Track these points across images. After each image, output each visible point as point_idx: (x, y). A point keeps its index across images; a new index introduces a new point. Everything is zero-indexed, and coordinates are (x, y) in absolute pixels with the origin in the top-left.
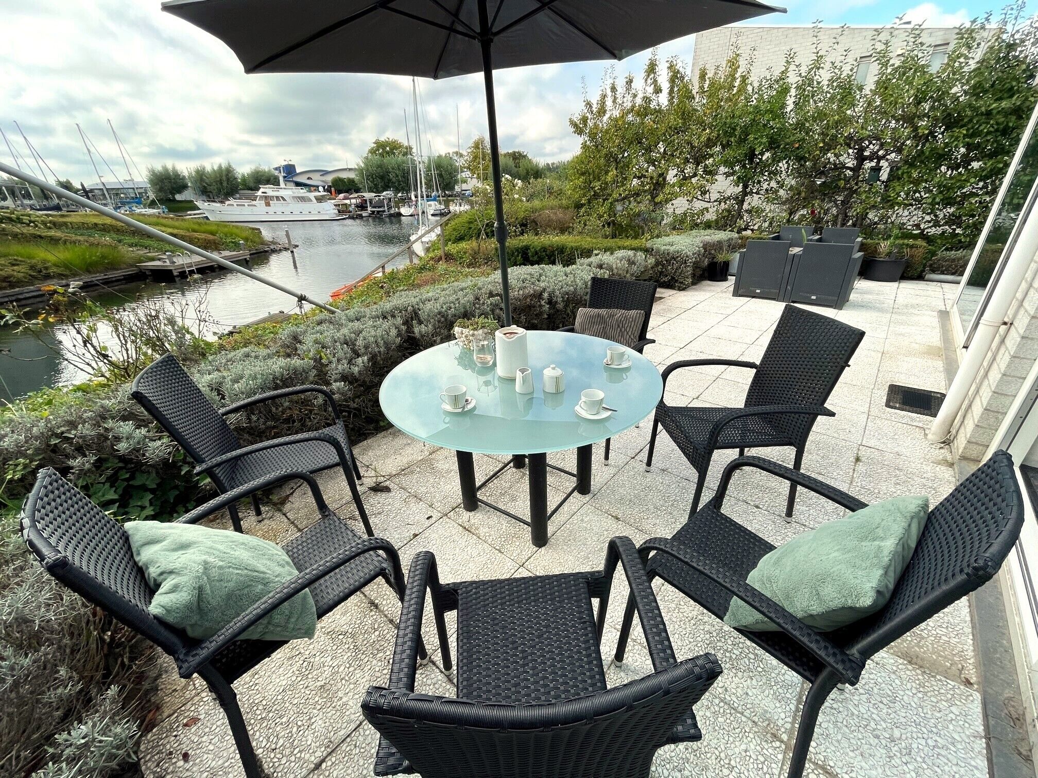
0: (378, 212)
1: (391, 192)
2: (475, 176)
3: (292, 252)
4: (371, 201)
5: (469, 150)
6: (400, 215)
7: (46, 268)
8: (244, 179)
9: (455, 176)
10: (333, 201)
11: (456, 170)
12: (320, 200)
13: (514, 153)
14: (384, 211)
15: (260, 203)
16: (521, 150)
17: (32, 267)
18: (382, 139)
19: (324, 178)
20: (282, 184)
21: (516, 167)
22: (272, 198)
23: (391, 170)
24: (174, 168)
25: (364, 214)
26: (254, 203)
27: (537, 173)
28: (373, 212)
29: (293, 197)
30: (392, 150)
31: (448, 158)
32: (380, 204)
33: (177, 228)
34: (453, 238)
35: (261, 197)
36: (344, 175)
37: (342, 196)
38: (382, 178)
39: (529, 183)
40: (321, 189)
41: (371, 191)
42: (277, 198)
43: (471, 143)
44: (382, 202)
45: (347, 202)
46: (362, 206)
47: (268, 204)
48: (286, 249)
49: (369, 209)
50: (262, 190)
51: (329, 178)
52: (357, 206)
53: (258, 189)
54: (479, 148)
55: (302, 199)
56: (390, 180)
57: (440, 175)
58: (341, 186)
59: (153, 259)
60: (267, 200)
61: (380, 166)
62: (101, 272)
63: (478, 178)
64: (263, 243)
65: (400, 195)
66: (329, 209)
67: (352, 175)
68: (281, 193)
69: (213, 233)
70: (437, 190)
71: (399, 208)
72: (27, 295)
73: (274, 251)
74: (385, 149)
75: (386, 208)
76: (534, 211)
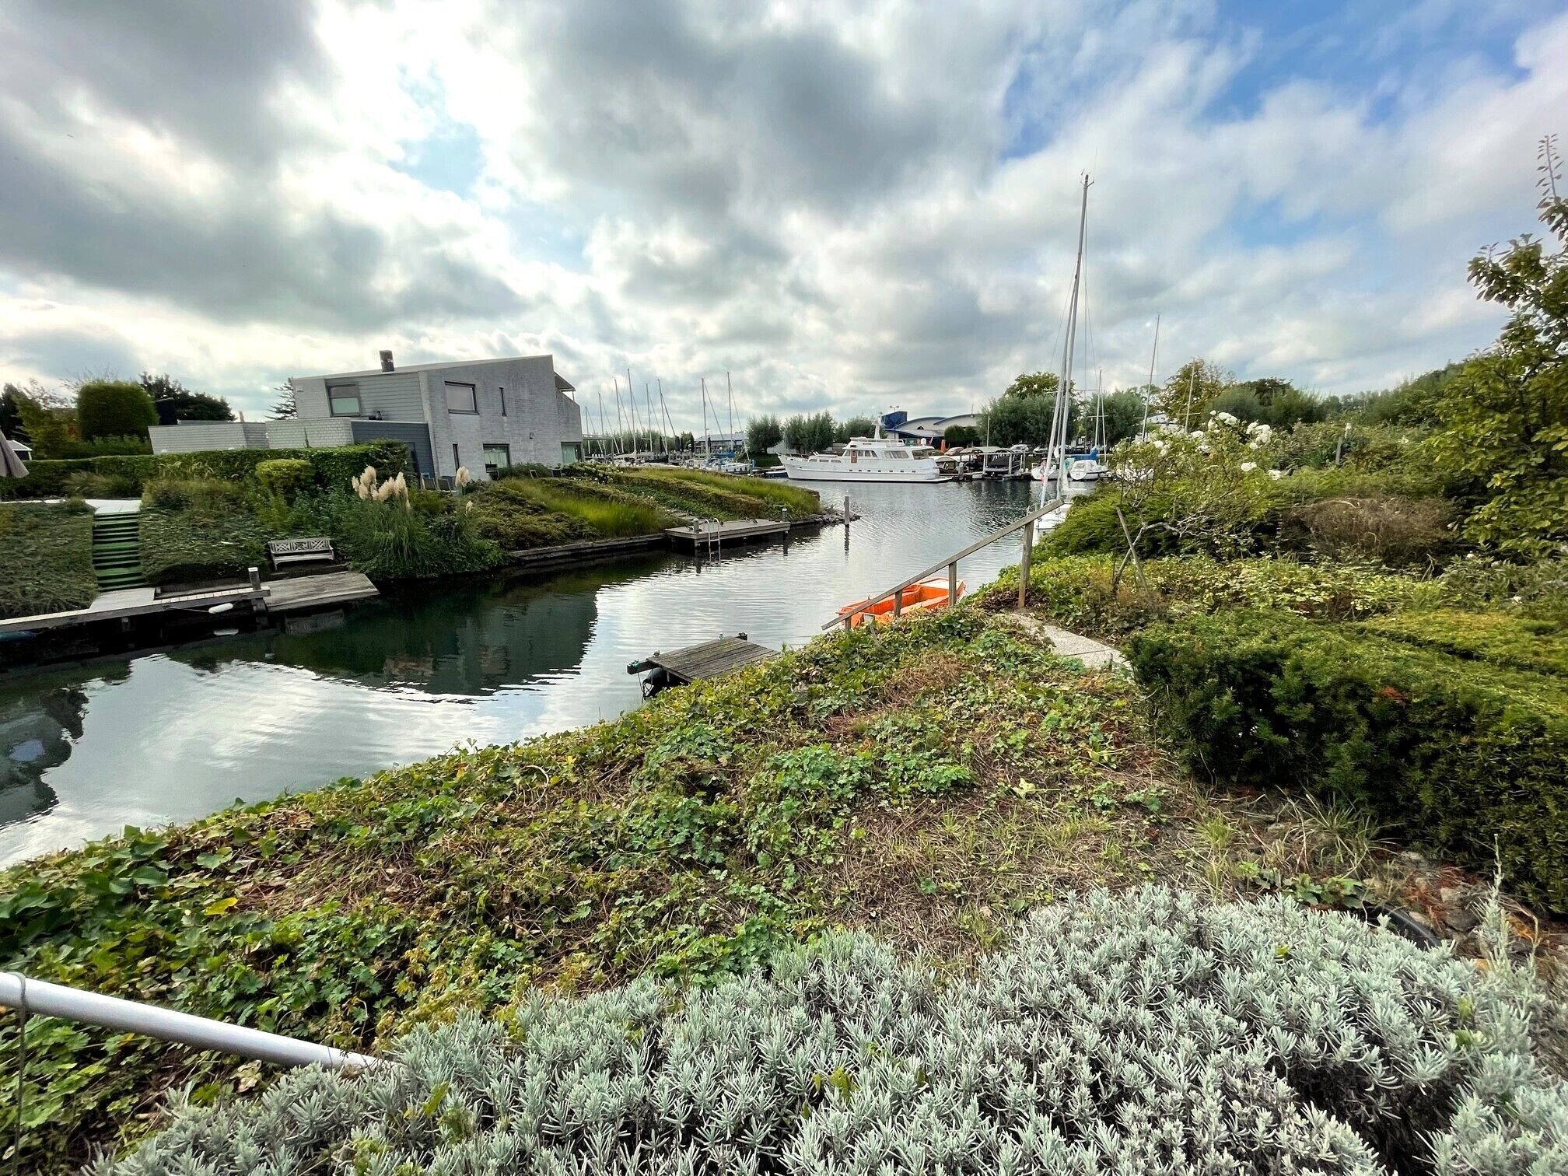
0: (996, 473)
1: (1024, 446)
2: (1176, 420)
3: (847, 526)
4: (990, 458)
5: (1171, 382)
6: (1029, 478)
7: (582, 527)
8: (841, 430)
9: (1136, 421)
10: (936, 458)
11: (1140, 413)
12: (918, 455)
13: (1263, 382)
14: (1006, 472)
15: (845, 459)
16: (1278, 377)
17: (571, 526)
18: (1031, 373)
19: (937, 428)
20: (877, 436)
21: (1262, 404)
22: (860, 452)
23: (1029, 415)
24: (773, 421)
25: (976, 475)
26: (839, 458)
27: (1311, 414)
28: (989, 473)
29: (886, 452)
30: (1041, 387)
31: (1132, 395)
32: (1003, 462)
33: (727, 488)
34: (1074, 541)
35: (849, 451)
36: (964, 424)
37: (952, 450)
38: (1015, 425)
39: (1291, 431)
40: (923, 441)
41: (993, 443)
42: (867, 452)
43: (1175, 370)
44: (1006, 459)
45: (957, 458)
46: (976, 465)
47: (854, 460)
48: (842, 521)
49: (985, 469)
50: (851, 443)
51: (943, 428)
52: (969, 465)
53: (847, 441)
54: (1189, 377)
55: (897, 454)
56: (1025, 429)
57: (1109, 421)
58: (958, 438)
59: (685, 524)
60: (855, 454)
61: (1014, 411)
62: (627, 535)
63: (1181, 423)
64: (816, 511)
65: (1037, 449)
66: (928, 467)
67: (972, 423)
68: (874, 447)
69: (761, 496)
70: (1101, 442)
71: (1030, 469)
72: (554, 555)
73: (826, 523)
74: (1031, 386)
75: (1010, 468)
76: (1302, 495)
